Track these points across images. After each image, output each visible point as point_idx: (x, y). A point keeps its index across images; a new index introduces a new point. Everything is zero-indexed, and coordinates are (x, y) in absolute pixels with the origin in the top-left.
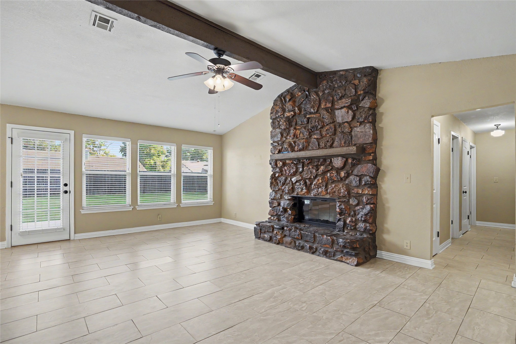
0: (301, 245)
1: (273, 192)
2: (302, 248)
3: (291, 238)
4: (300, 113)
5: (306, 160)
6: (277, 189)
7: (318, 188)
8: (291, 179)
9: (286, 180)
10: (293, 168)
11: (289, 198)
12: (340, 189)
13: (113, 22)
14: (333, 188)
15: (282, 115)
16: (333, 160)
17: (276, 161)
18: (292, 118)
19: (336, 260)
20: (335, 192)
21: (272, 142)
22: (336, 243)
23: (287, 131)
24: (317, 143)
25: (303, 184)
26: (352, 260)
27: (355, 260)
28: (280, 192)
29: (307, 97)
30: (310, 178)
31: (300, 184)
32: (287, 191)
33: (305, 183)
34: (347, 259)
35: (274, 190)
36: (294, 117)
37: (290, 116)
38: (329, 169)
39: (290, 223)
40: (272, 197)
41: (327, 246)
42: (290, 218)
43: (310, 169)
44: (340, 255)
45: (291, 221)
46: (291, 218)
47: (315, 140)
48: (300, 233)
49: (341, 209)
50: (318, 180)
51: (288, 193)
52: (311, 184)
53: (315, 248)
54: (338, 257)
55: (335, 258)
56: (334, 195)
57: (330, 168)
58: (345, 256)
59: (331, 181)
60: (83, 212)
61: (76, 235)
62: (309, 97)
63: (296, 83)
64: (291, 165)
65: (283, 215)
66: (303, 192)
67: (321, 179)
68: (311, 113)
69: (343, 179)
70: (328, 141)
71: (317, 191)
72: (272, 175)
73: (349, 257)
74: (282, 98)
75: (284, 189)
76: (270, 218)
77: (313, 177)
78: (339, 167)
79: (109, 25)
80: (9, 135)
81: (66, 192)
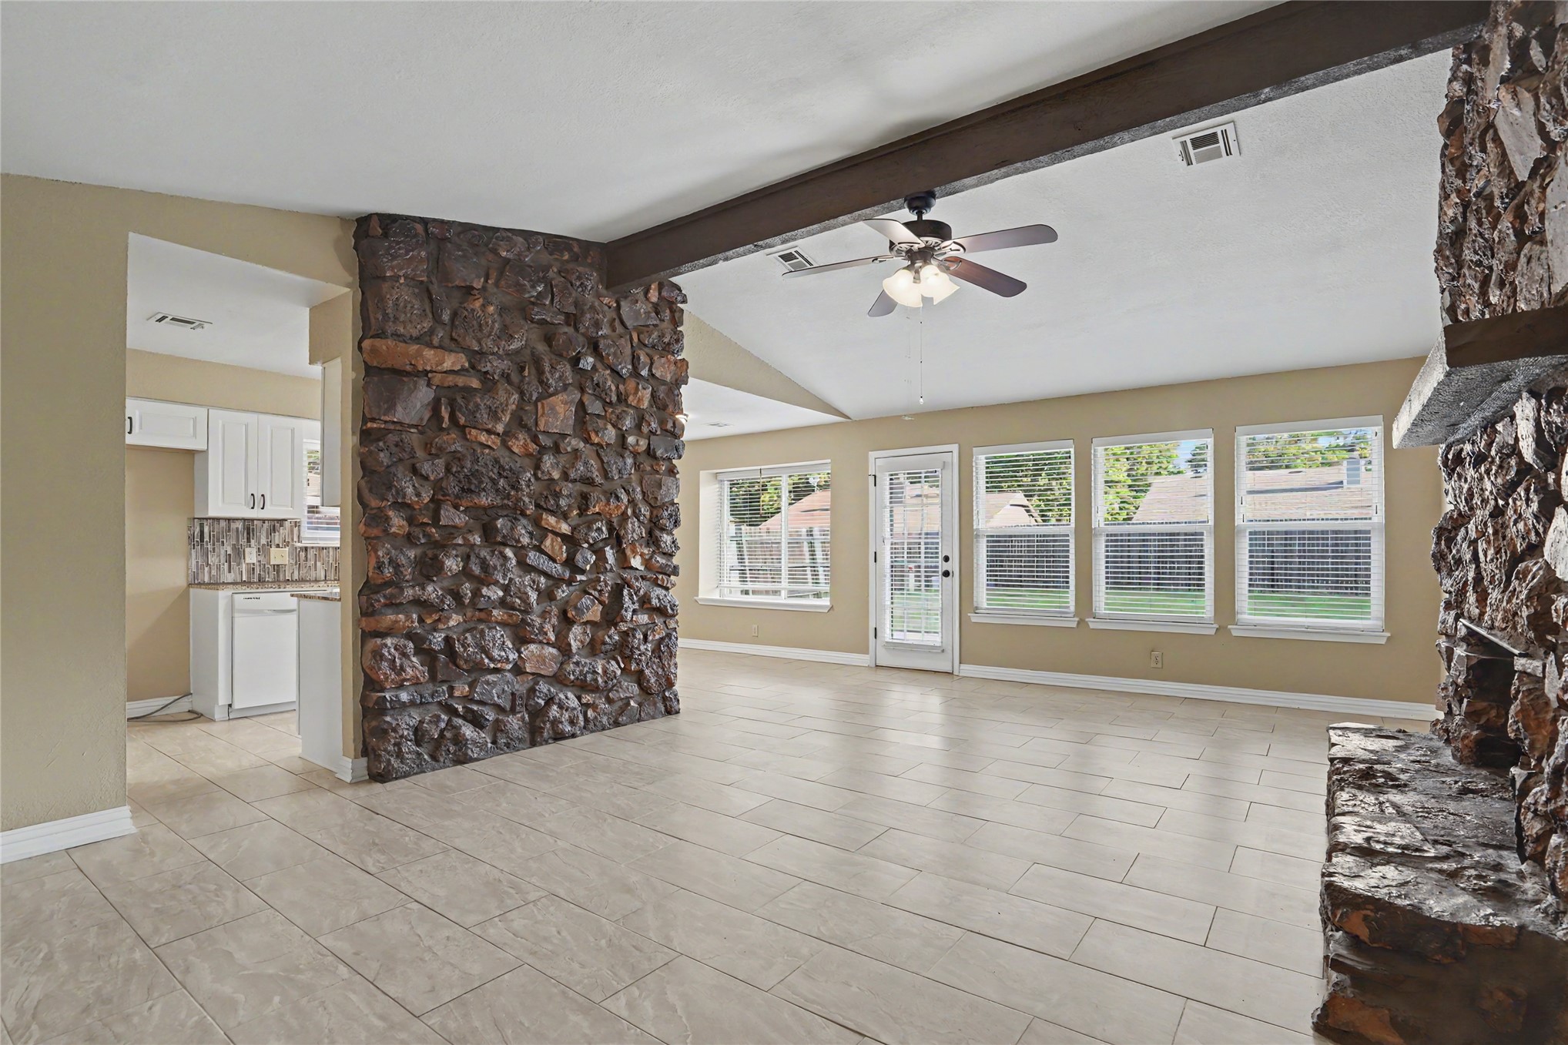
11: (1463, 631)
14: (1515, 590)
37: (1455, 214)
38: (1513, 474)
57: (1514, 464)
59: (1519, 548)
60: (975, 618)
61: (963, 666)
67: (1495, 534)
71: (1492, 605)
79: (800, 259)
80: (872, 472)
81: (946, 574)
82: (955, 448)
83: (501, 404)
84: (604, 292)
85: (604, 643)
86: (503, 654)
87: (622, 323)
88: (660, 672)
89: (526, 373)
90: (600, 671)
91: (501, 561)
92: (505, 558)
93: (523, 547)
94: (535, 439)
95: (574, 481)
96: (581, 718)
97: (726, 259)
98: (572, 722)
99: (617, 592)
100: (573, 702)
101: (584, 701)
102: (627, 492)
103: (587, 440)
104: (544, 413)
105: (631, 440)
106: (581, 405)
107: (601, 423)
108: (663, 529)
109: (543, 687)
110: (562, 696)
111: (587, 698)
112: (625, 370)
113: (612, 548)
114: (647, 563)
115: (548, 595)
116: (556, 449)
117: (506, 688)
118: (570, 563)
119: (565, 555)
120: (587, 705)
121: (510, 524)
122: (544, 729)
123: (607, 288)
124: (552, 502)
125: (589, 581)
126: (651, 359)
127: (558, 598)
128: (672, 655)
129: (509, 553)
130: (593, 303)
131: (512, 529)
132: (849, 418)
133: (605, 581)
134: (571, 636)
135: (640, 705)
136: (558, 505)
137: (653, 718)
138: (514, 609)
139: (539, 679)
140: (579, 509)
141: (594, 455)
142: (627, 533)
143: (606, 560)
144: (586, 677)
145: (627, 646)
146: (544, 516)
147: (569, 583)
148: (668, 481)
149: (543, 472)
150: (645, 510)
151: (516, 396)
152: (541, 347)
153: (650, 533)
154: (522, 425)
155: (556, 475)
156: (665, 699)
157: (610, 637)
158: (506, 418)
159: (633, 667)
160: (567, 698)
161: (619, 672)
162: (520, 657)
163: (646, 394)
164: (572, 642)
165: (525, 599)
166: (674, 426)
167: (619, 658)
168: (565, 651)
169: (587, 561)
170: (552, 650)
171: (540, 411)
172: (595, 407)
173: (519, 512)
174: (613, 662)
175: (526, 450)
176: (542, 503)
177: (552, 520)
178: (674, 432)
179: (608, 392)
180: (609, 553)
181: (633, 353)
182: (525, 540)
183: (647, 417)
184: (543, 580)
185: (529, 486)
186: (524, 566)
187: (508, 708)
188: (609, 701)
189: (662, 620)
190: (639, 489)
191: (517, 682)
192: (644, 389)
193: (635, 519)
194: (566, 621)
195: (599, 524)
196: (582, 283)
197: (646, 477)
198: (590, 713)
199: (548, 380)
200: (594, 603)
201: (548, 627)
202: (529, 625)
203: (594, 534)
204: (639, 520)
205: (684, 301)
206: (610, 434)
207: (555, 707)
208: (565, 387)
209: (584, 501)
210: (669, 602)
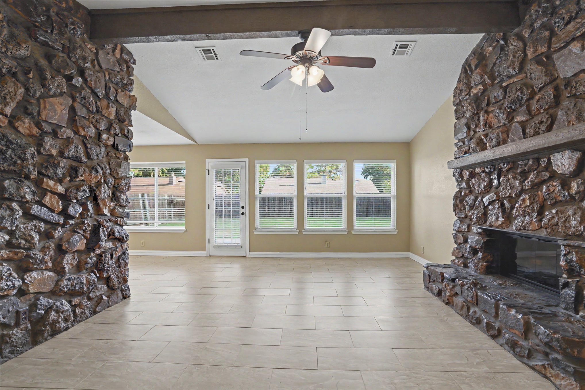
0: (477, 316)
1: (458, 221)
2: (477, 322)
3: (464, 300)
4: (493, 84)
5: (504, 165)
6: (463, 216)
7: (525, 216)
8: (482, 200)
9: (475, 200)
10: (483, 180)
11: (480, 230)
12: (567, 220)
13: (213, 50)
14: (553, 217)
15: (467, 94)
16: (552, 158)
17: (462, 169)
18: (481, 95)
19: (533, 368)
20: (557, 224)
21: (457, 141)
22: (534, 331)
23: (476, 119)
24: (521, 131)
25: (499, 208)
26: (568, 384)
27: (574, 386)
28: (468, 221)
29: (502, 48)
30: (510, 197)
31: (494, 208)
32: (475, 220)
33: (502, 205)
34: (557, 376)
35: (459, 218)
36: (486, 93)
37: (477, 93)
38: (546, 178)
39: (480, 273)
40: (456, 228)
41: (517, 332)
42: (480, 264)
43: (510, 181)
44: (543, 360)
45: (482, 270)
46: (482, 265)
47: (517, 125)
48: (475, 294)
49: (569, 262)
50: (524, 200)
51: (478, 222)
52: (512, 208)
53: (497, 328)
54: (538, 363)
55: (532, 363)
56: (556, 231)
57: (547, 174)
58: (552, 367)
59: (549, 203)
60: (256, 233)
61: (251, 253)
62: (506, 49)
63: (484, 34)
64: (482, 175)
65: (471, 258)
66: (499, 223)
67: (530, 198)
68: (510, 77)
69: (577, 198)
70: (541, 122)
71: (523, 222)
72: (456, 193)
73: (562, 375)
74: (467, 67)
75: (471, 216)
76: (454, 260)
77: (515, 195)
78: (566, 172)
79: (213, 54)
80: (207, 168)
81: (243, 214)
82: (247, 160)
83: (10, 92)
84: (88, 40)
85: (87, 263)
86: (9, 283)
87: (99, 64)
88: (119, 275)
89: (31, 75)
90: (85, 282)
91: (8, 212)
92: (12, 210)
93: (27, 202)
94: (38, 125)
95: (68, 158)
96: (72, 315)
97: (184, 40)
98: (66, 320)
99: (96, 230)
100: (67, 306)
101: (73, 303)
102: (102, 169)
103: (76, 133)
104: (45, 107)
105: (104, 136)
106: (72, 110)
107: (86, 123)
108: (121, 192)
109: (44, 301)
110: (58, 304)
111: (76, 301)
112: (101, 92)
113: (91, 203)
114: (112, 211)
115: (47, 235)
116: (55, 134)
117: (11, 309)
118: (64, 213)
119: (61, 207)
120: (75, 306)
121: (15, 184)
122: (44, 331)
123: (90, 38)
124: (52, 171)
125: (76, 224)
126: (116, 91)
127: (56, 237)
128: (126, 264)
129: (15, 205)
130: (81, 44)
131: (18, 189)
132: (196, 142)
133: (88, 224)
134: (65, 261)
135: (109, 297)
136: (55, 173)
137: (117, 303)
138: (20, 248)
139: (39, 296)
140: (70, 176)
141: (81, 143)
142: (101, 193)
143: (88, 210)
144: (75, 287)
145: (102, 263)
146: (45, 179)
147: (63, 226)
148: (124, 164)
149: (45, 149)
150: (111, 180)
151: (22, 90)
152: (43, 62)
153: (113, 194)
154: (27, 113)
155: (54, 152)
156: (122, 290)
157: (91, 259)
158: (13, 105)
159: (105, 275)
160: (62, 304)
161: (96, 280)
162: (23, 282)
163: (113, 110)
164: (66, 266)
165: (29, 239)
166: (128, 132)
167: (96, 272)
168: (60, 271)
169: (76, 211)
170: (51, 273)
171: (42, 106)
172: (82, 112)
173: (23, 176)
174: (92, 274)
175: (30, 131)
176: (44, 171)
177: (51, 183)
178: (128, 136)
179: (91, 103)
180: (90, 206)
181: (106, 84)
182: (29, 197)
183: (114, 125)
184: (42, 225)
185: (33, 158)
186: (28, 216)
187: (13, 323)
188: (89, 299)
189: (120, 244)
190: (108, 167)
191: (21, 302)
192: (112, 107)
193: (106, 185)
194: (61, 251)
195: (85, 188)
196: (74, 28)
197: (112, 160)
198: (78, 311)
199: (49, 85)
200: (81, 239)
201: (47, 258)
202: (32, 258)
203: (81, 194)
204: (107, 186)
205: (134, 63)
206: (92, 131)
207: (53, 313)
208: (61, 94)
209: (73, 172)
210: (125, 234)
